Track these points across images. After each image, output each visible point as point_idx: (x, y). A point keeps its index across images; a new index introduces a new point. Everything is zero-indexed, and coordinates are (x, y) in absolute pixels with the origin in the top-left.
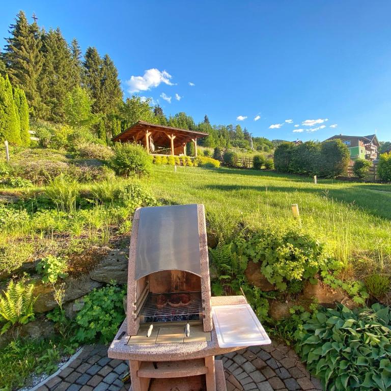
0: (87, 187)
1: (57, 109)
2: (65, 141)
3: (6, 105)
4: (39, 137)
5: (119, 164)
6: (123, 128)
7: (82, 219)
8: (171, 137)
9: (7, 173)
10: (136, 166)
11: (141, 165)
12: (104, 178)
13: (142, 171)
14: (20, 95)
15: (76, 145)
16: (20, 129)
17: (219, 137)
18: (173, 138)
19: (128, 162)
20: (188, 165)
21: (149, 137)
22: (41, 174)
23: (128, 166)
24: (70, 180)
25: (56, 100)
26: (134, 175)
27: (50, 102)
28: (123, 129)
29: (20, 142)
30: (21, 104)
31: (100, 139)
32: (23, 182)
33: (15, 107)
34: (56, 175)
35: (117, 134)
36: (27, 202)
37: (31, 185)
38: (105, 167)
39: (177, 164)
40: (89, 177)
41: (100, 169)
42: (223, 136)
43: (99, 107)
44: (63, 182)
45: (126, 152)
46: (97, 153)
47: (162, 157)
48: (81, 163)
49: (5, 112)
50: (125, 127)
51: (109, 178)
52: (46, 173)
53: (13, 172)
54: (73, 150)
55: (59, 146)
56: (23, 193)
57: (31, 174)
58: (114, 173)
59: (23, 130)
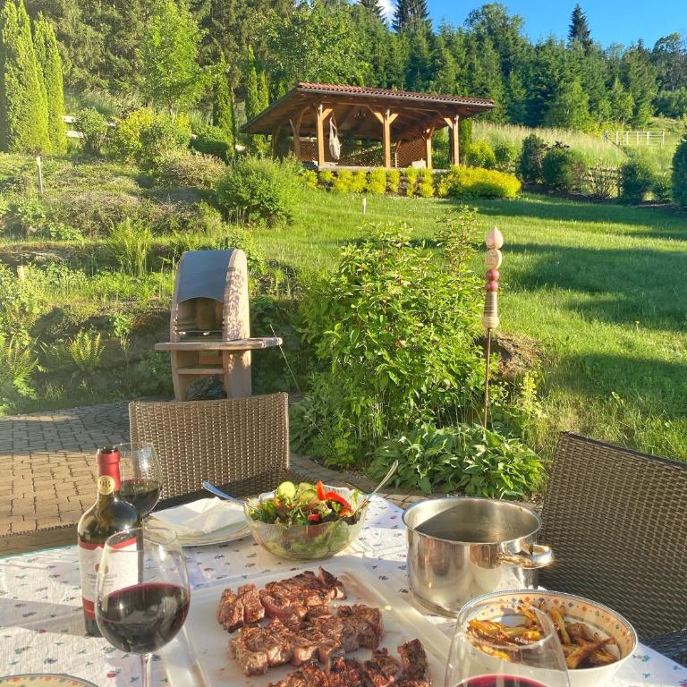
0: (164, 241)
1: (120, 37)
2: (136, 143)
3: (21, 65)
4: (83, 131)
5: (228, 197)
6: (274, 91)
7: (154, 283)
8: (385, 116)
9: (43, 216)
10: (262, 202)
11: (271, 200)
12: (200, 226)
13: (275, 212)
14: (45, 36)
15: (159, 155)
16: (47, 115)
17: (609, 85)
18: (390, 119)
19: (245, 195)
20: (418, 193)
21: (326, 121)
22: (96, 217)
23: (246, 203)
24: (140, 229)
25: (116, 14)
26: (257, 221)
27: (103, 18)
28: (276, 95)
29: (49, 147)
30: (47, 57)
31: (217, 128)
32: (68, 231)
33: (37, 68)
34: (119, 220)
35: (258, 112)
36: (84, 260)
37: (79, 237)
38: (203, 206)
39: (389, 190)
40: (174, 223)
41: (195, 208)
42: (626, 81)
43: (227, 21)
44: (129, 230)
45: (242, 174)
46: (195, 174)
47: (354, 174)
48: (160, 197)
49: (20, 82)
50: (281, 89)
51: (209, 227)
52: (104, 216)
53: (52, 215)
54: (152, 164)
55: (124, 153)
56: (77, 248)
57: (79, 217)
58: (219, 215)
59: (53, 115)
